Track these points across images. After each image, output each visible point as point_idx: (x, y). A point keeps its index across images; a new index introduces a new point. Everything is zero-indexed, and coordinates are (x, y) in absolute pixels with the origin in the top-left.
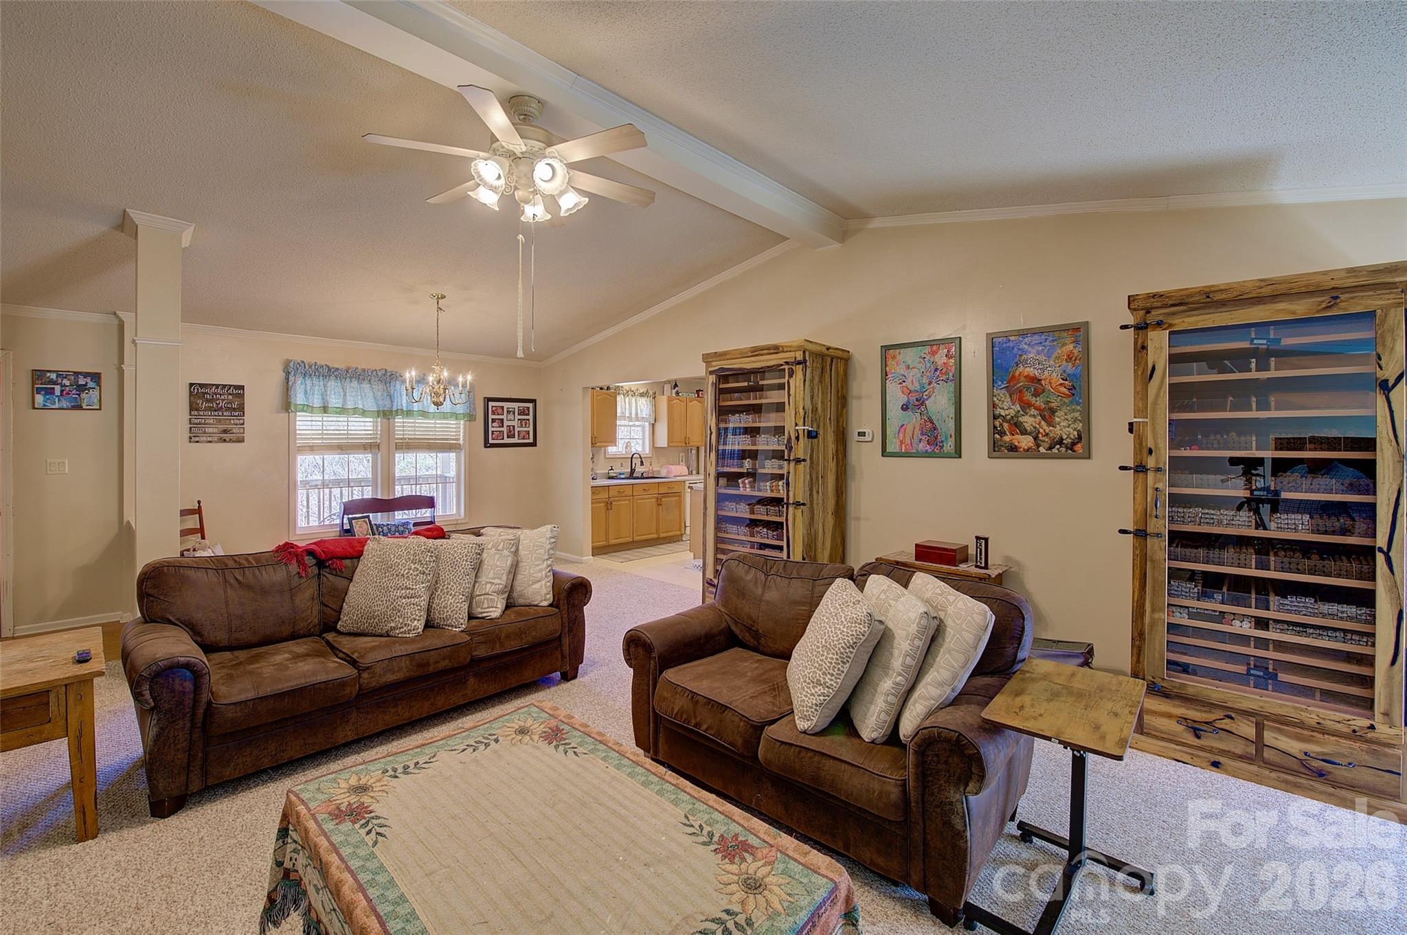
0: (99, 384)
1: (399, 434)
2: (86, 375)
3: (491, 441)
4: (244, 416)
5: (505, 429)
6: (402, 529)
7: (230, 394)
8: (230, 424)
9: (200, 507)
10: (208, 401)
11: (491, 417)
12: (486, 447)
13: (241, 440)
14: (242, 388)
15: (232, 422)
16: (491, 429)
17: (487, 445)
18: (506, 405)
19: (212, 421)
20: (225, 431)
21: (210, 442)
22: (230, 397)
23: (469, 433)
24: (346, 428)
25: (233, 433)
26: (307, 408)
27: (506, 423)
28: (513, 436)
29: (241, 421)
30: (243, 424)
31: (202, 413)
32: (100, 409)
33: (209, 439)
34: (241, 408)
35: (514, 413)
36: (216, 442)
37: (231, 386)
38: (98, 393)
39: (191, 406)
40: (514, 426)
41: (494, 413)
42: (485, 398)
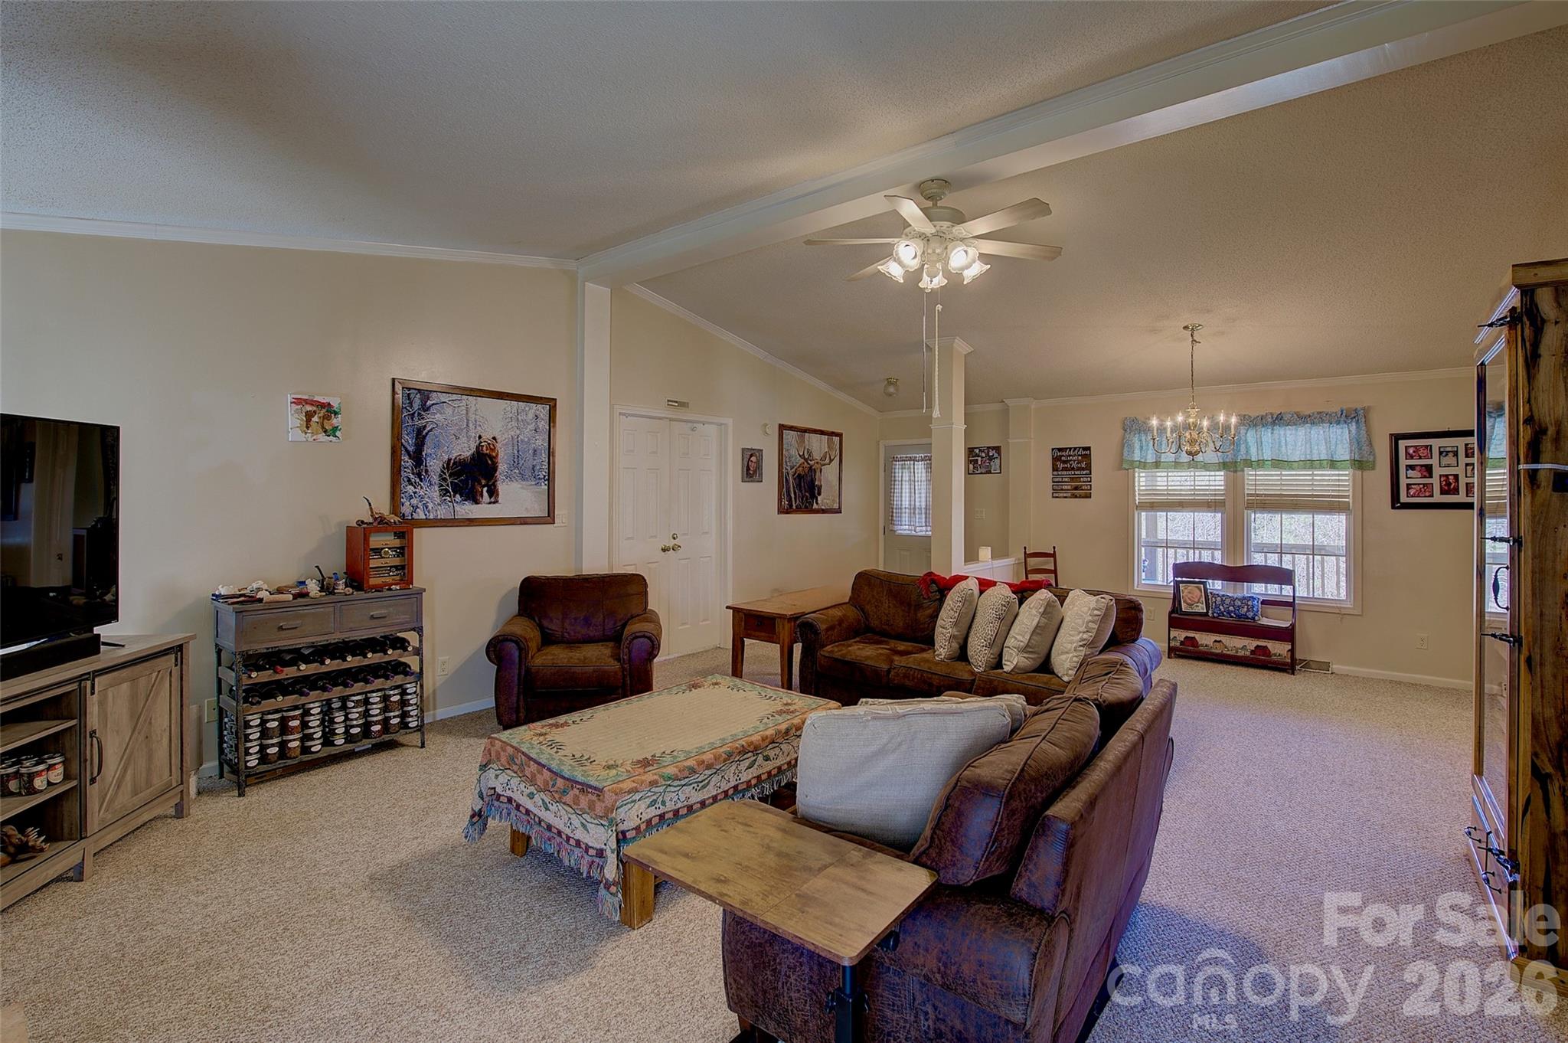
0: (1000, 455)
1: (1249, 489)
2: (993, 448)
3: (1404, 499)
4: (1090, 474)
5: (1435, 481)
6: (1240, 603)
7: (1079, 455)
8: (1080, 482)
9: (1054, 551)
10: (1065, 462)
11: (1403, 462)
12: (1393, 507)
13: (1088, 496)
14: (1088, 449)
15: (1082, 479)
16: (1403, 482)
17: (1396, 502)
18: (1436, 443)
19: (1066, 480)
20: (1076, 488)
21: (1066, 497)
22: (1080, 458)
23: (1361, 489)
24: (1192, 483)
25: (1082, 490)
26: (1143, 465)
27: (1437, 471)
28: (1456, 491)
29: (1089, 479)
30: (1090, 482)
31: (1060, 473)
32: (1000, 473)
33: (1065, 495)
34: (1089, 467)
35: (1456, 454)
36: (1070, 497)
37: (1080, 448)
38: (999, 461)
39: (1053, 467)
40: (1456, 477)
41: (1409, 456)
42: (1391, 435)
